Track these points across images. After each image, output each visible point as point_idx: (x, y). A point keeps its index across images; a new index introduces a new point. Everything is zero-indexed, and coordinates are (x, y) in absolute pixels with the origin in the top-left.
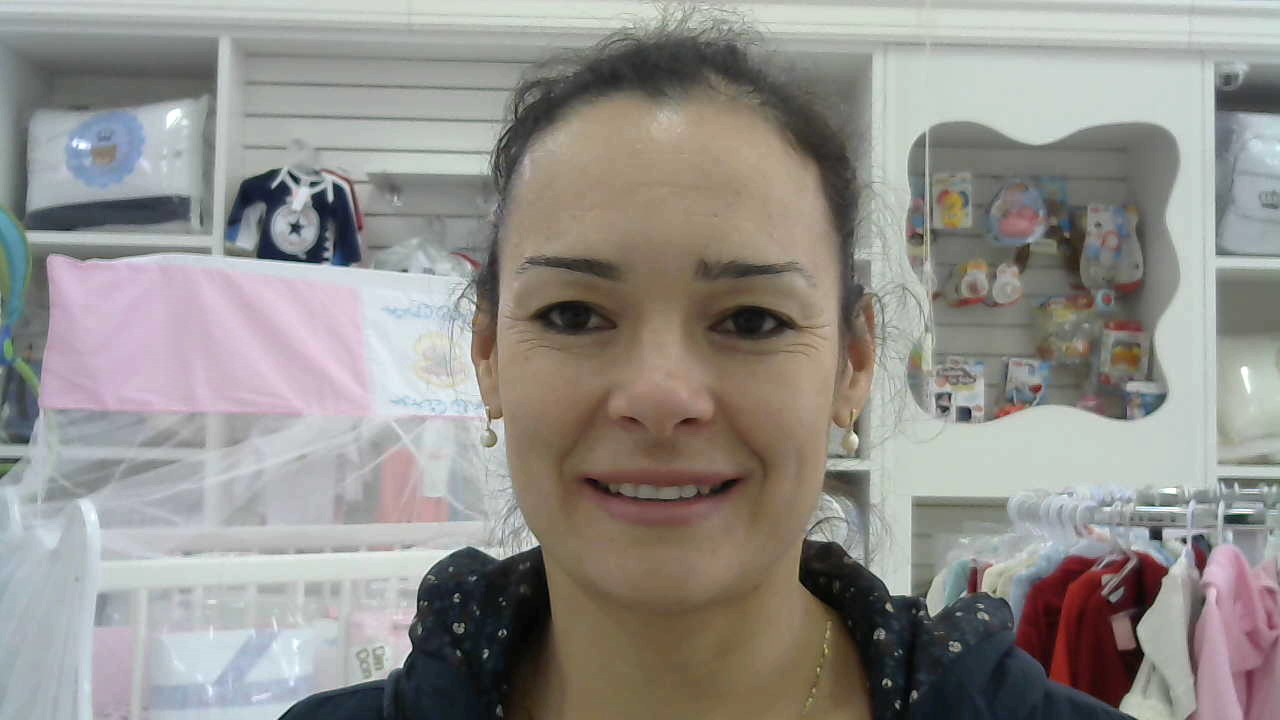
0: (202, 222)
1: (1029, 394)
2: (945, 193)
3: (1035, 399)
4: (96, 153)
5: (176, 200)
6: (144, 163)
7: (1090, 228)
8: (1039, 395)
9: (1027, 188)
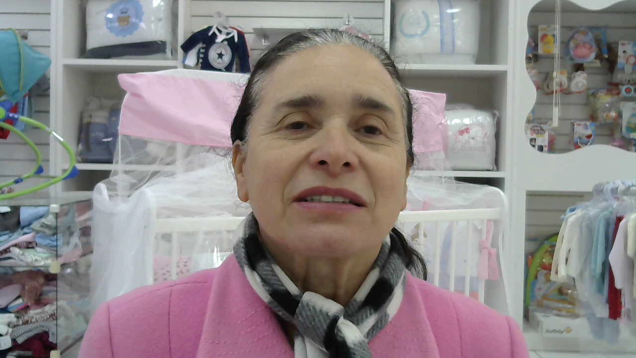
0: (172, 54)
1: (585, 139)
2: (545, 36)
3: (589, 142)
4: (120, 20)
5: (160, 43)
6: (143, 25)
7: (620, 53)
8: (591, 140)
9: (587, 34)
